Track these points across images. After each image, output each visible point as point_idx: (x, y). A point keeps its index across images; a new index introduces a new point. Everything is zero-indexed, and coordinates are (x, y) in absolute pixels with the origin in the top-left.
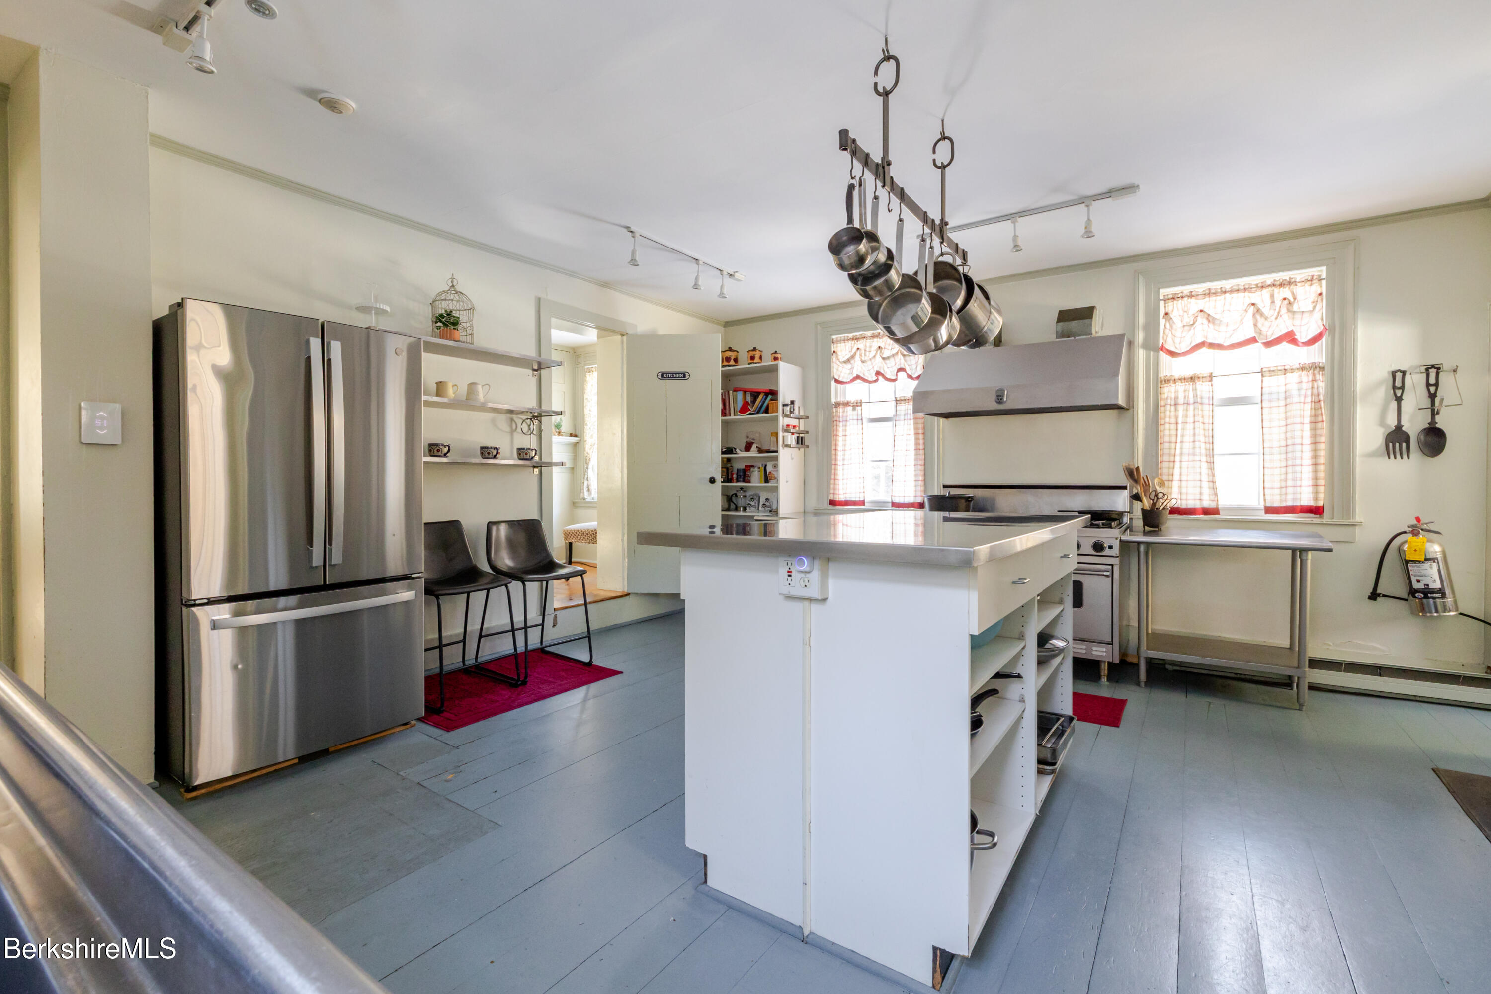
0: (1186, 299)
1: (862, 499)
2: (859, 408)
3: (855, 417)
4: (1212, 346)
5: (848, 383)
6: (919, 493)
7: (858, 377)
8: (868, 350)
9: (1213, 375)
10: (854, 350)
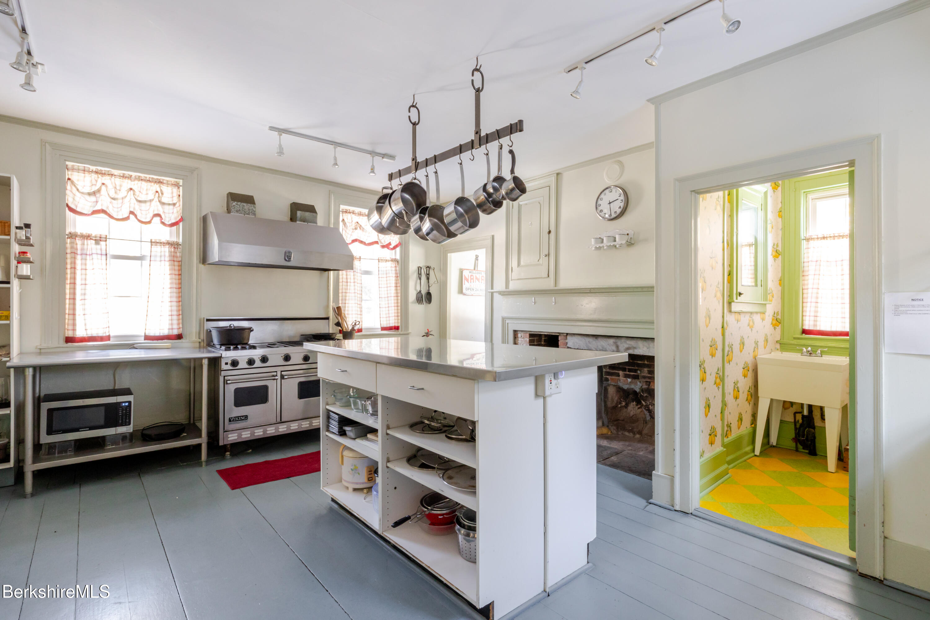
0: (352, 214)
1: (107, 334)
2: (103, 243)
3: (99, 252)
4: (361, 242)
5: (88, 215)
6: (175, 326)
7: (103, 211)
8: (118, 188)
9: (361, 258)
10: (99, 185)
